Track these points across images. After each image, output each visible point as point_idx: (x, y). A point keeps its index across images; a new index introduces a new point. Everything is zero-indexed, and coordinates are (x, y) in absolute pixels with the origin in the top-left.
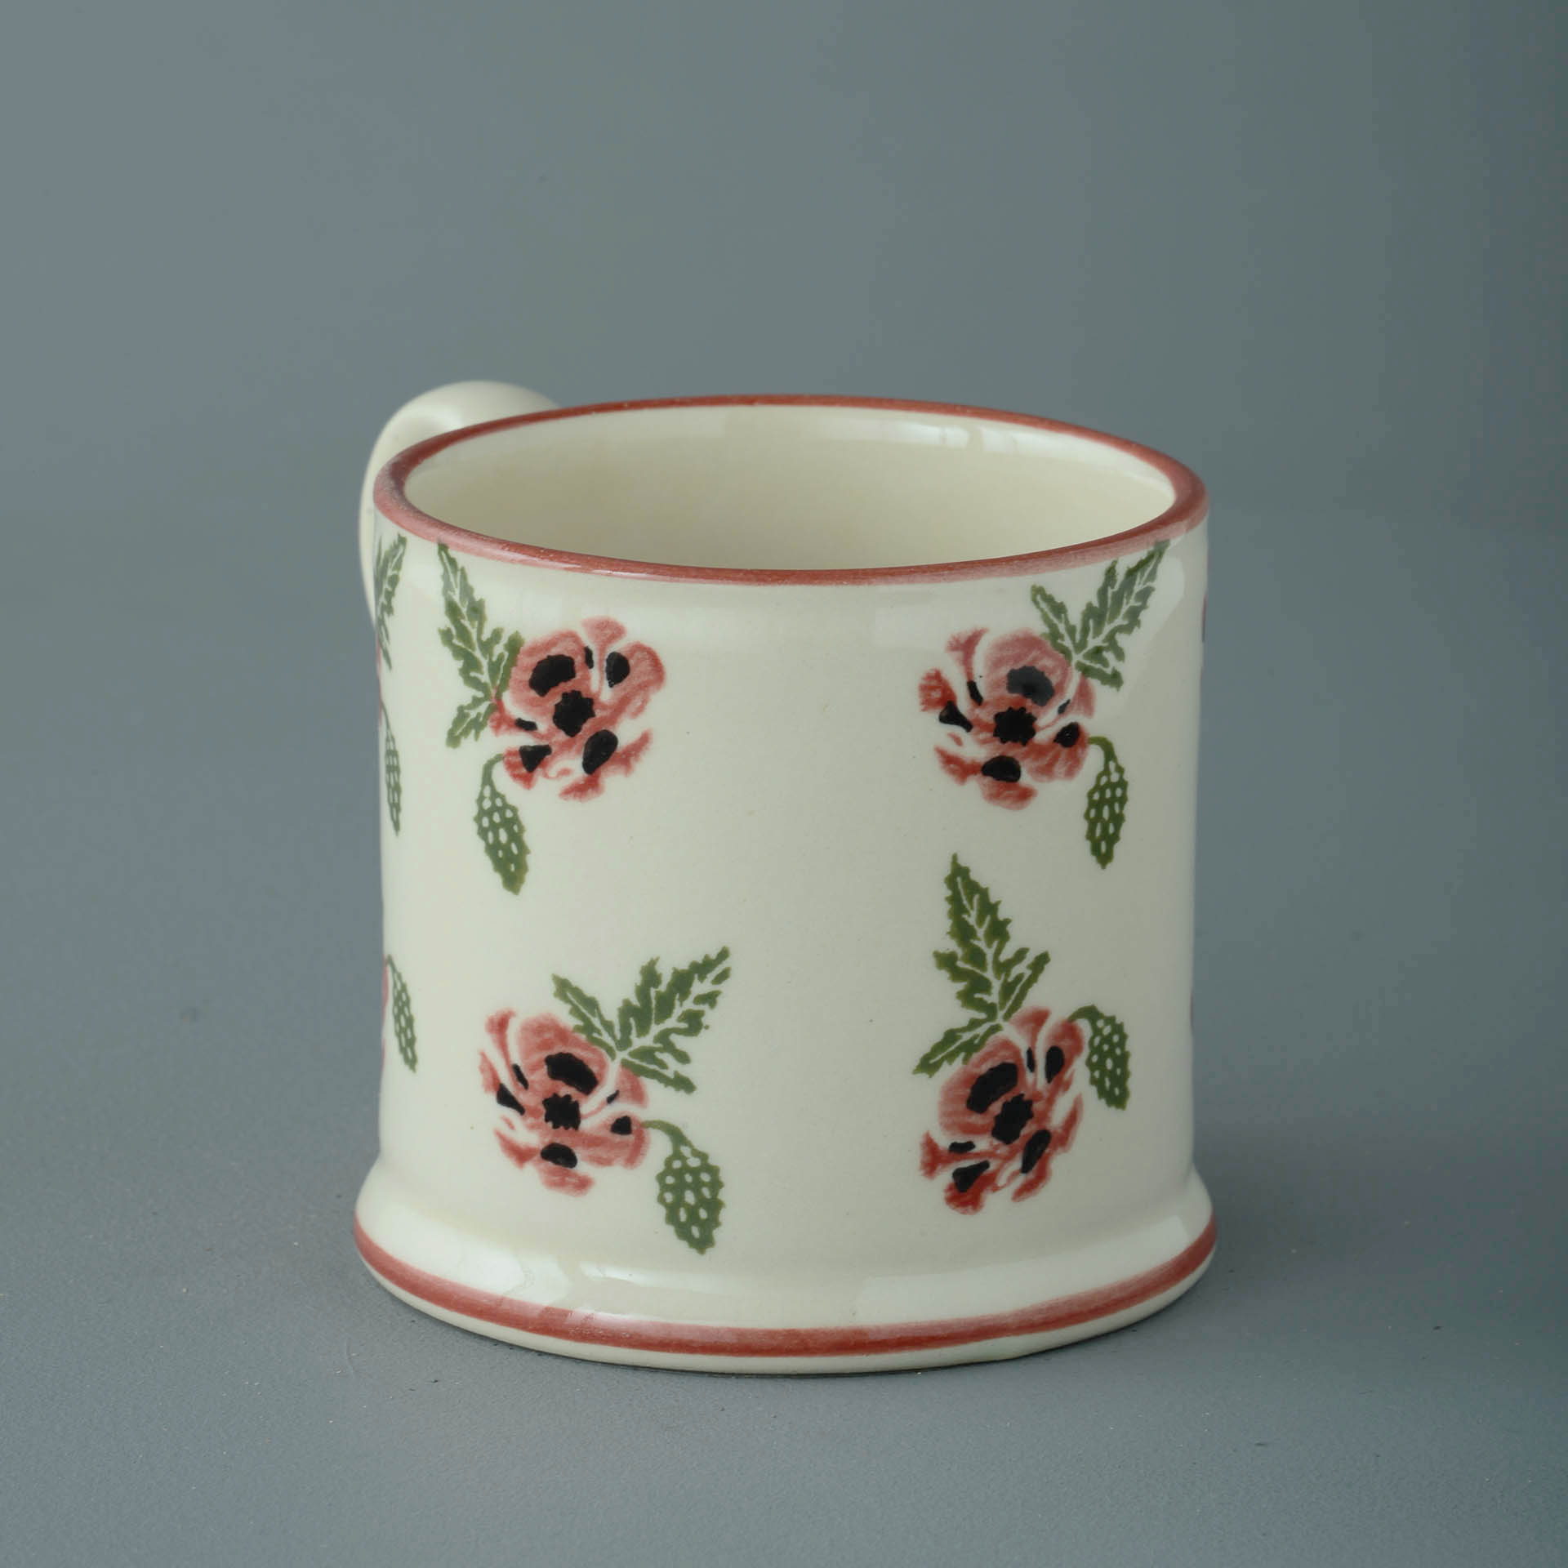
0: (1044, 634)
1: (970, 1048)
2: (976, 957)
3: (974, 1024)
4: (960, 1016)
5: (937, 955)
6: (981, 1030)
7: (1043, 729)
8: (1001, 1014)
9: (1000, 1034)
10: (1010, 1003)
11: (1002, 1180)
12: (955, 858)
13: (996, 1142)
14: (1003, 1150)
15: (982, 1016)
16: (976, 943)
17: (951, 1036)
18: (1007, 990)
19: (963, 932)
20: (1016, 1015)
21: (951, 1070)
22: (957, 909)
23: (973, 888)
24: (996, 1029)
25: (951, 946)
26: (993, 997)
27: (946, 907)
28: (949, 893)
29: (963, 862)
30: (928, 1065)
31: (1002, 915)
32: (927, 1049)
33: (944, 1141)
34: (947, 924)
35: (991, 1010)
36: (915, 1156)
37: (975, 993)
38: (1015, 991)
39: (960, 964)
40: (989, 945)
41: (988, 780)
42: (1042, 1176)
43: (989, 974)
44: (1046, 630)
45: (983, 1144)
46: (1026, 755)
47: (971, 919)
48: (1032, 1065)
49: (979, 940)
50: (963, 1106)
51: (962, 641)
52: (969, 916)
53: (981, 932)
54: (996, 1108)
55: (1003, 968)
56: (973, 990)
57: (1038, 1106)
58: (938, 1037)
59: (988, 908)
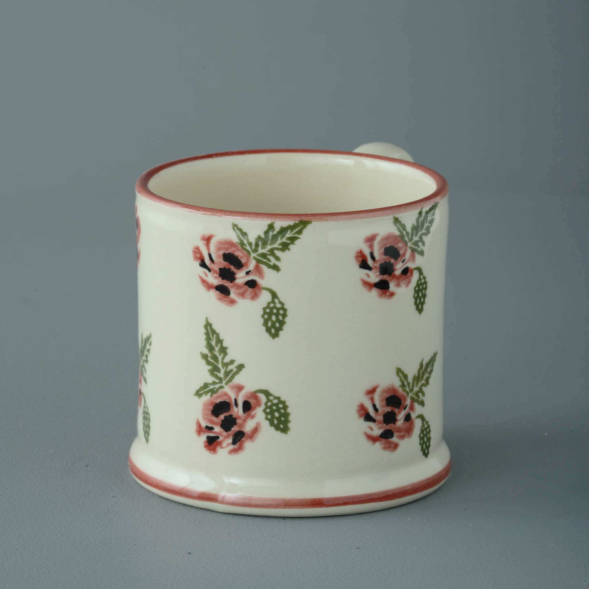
0: (237, 242)
1: (213, 392)
2: (215, 358)
3: (214, 383)
4: (210, 379)
5: (201, 353)
6: (217, 386)
7: (239, 278)
8: (224, 382)
9: (223, 389)
10: (227, 379)
11: (224, 445)
12: (207, 319)
13: (222, 430)
14: (225, 434)
15: (217, 381)
16: (215, 353)
17: (206, 385)
18: (227, 374)
19: (210, 348)
20: (230, 384)
21: (206, 398)
22: (208, 339)
23: (214, 332)
24: (222, 387)
25: (206, 351)
26: (221, 375)
27: (204, 337)
28: (205, 331)
29: (210, 321)
30: (198, 394)
31: (225, 345)
32: (198, 388)
33: (204, 424)
34: (204, 343)
35: (220, 380)
36: (194, 427)
37: (215, 371)
38: (230, 375)
39: (209, 359)
40: (220, 355)
41: (218, 292)
42: (240, 448)
43: (220, 366)
44: (239, 241)
45: (218, 429)
46: (232, 287)
47: (213, 343)
48: (236, 405)
49: (216, 352)
50: (210, 413)
51: (206, 237)
52: (213, 342)
53: (217, 349)
54: (222, 417)
55: (226, 365)
56: (214, 370)
57: (238, 421)
58: (202, 385)
59: (219, 341)
